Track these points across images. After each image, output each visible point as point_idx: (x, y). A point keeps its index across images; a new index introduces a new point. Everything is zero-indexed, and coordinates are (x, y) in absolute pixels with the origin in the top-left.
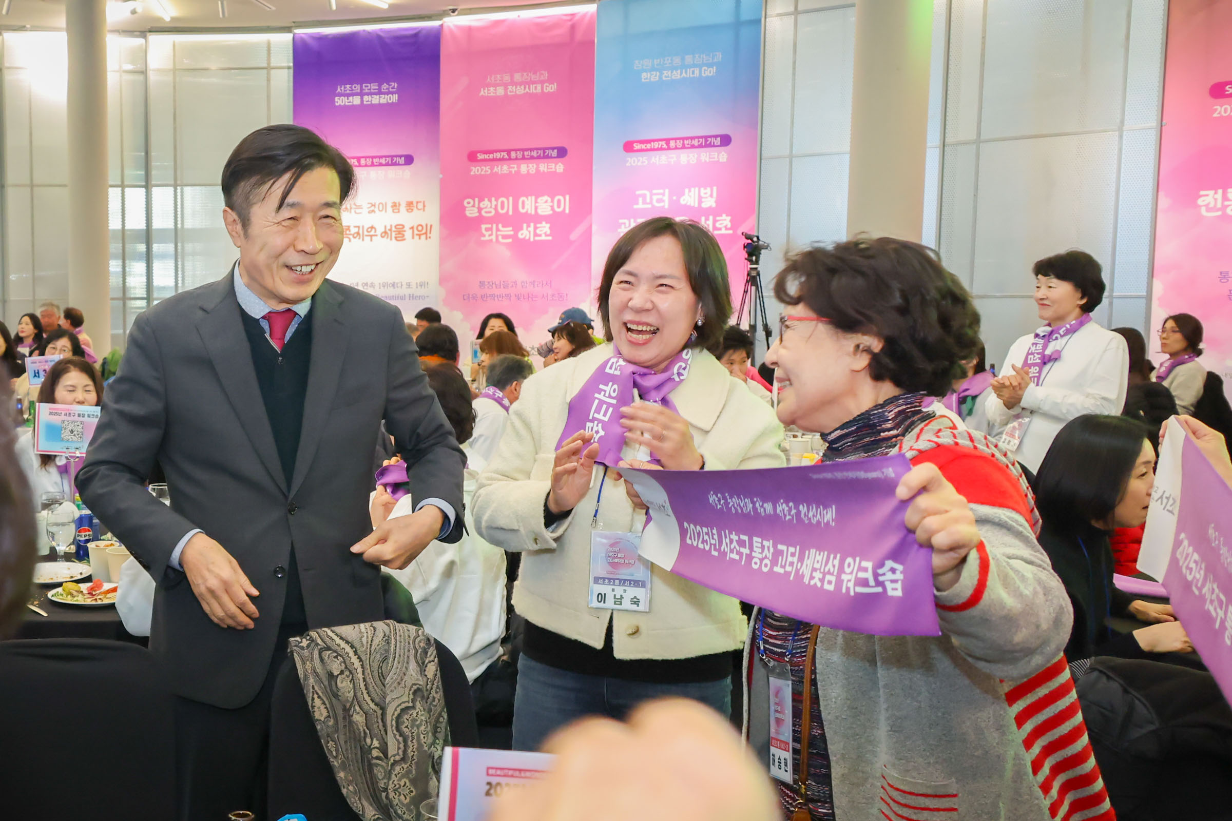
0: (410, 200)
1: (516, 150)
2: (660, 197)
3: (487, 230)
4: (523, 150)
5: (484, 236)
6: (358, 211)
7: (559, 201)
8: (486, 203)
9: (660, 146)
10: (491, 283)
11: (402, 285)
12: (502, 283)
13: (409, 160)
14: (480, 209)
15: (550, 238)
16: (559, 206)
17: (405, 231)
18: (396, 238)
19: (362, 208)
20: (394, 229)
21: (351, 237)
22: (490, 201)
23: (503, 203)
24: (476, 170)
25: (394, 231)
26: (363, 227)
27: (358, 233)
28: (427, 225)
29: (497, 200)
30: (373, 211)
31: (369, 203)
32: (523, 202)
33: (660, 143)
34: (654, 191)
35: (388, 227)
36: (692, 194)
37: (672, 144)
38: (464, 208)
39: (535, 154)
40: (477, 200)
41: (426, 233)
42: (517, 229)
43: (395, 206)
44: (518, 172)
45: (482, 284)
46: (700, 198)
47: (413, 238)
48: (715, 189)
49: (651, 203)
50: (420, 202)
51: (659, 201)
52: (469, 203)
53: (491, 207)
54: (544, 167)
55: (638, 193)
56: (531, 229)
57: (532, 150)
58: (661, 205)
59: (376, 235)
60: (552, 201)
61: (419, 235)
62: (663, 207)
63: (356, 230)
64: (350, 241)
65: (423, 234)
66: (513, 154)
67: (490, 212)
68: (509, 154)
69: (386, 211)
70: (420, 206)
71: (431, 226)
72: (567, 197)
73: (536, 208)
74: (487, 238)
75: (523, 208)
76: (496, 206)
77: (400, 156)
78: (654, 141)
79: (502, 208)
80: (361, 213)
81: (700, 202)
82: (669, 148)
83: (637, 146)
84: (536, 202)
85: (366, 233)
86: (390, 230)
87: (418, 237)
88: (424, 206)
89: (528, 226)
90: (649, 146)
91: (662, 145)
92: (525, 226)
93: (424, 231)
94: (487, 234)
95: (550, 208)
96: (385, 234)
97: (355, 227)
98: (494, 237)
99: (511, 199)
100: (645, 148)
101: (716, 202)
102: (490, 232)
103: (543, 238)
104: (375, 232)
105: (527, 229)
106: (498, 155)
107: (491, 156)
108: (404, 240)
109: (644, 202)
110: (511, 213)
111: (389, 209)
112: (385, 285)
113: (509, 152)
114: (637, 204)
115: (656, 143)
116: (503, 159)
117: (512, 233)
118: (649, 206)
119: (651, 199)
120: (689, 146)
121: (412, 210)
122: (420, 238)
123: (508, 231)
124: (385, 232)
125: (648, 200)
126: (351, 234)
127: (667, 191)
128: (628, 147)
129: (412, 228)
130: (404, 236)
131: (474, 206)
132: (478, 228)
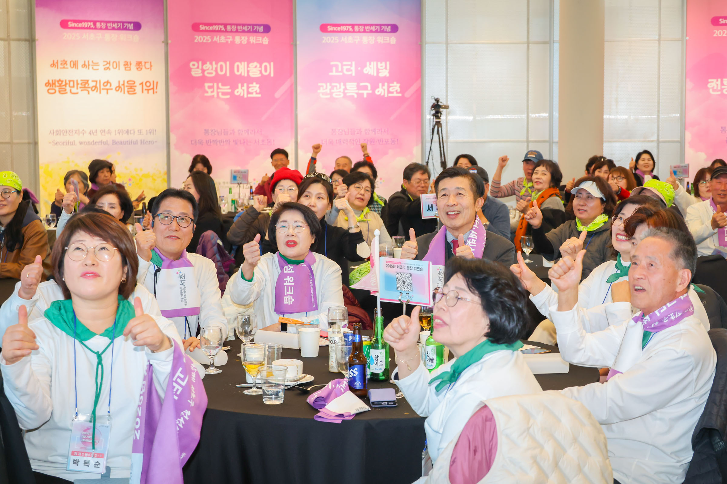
0: (139, 60)
1: (231, 25)
2: (349, 67)
3: (210, 87)
4: (237, 25)
5: (207, 92)
6: (95, 67)
7: (266, 67)
8: (208, 66)
9: (347, 30)
10: (214, 131)
11: (134, 132)
12: (223, 131)
13: (137, 26)
14: (203, 71)
15: (259, 96)
16: (266, 71)
17: (136, 86)
18: (128, 92)
19: (99, 65)
20: (126, 84)
21: (90, 90)
22: (211, 64)
23: (221, 66)
24: (199, 38)
25: (127, 86)
26: (100, 81)
27: (96, 87)
28: (153, 82)
29: (217, 64)
30: (108, 68)
31: (104, 61)
32: (238, 66)
33: (348, 27)
34: (344, 63)
35: (121, 83)
36: (372, 66)
37: (356, 28)
38: (190, 69)
39: (245, 28)
40: (200, 63)
41: (153, 88)
42: (234, 87)
43: (127, 65)
44: (233, 42)
45: (206, 131)
46: (378, 70)
47: (143, 92)
48: (388, 63)
49: (342, 71)
50: (148, 62)
51: (348, 70)
52: (194, 65)
53: (212, 69)
54: (253, 39)
55: (332, 63)
56: (245, 88)
57: (243, 25)
58: (349, 73)
59: (112, 89)
60: (261, 67)
61: (148, 90)
62: (351, 75)
63: (94, 84)
64: (89, 93)
65: (151, 89)
66: (229, 28)
67: (212, 73)
68: (225, 27)
69: (119, 69)
70: (148, 65)
71: (157, 83)
72: (272, 64)
73: (248, 71)
74: (209, 94)
75: (238, 71)
76: (216, 68)
77: (130, 23)
78: (343, 25)
79: (222, 70)
80: (98, 69)
81: (378, 72)
82: (354, 32)
83: (330, 28)
84: (248, 67)
85: (102, 87)
86: (123, 85)
87: (146, 91)
88: (151, 66)
89: (242, 86)
90: (339, 29)
91: (349, 29)
92: (240, 85)
93: (151, 87)
94: (210, 91)
95: (259, 72)
96: (119, 88)
97: (93, 81)
98: (215, 94)
99: (228, 63)
100: (336, 30)
101: (389, 73)
102: (212, 90)
103: (254, 95)
104: (111, 86)
105: (241, 88)
106: (216, 28)
107: (211, 28)
108: (135, 93)
109: (337, 71)
110: (228, 74)
111: (122, 67)
112: (120, 132)
113: (225, 25)
114: (332, 72)
115: (344, 27)
116: (220, 31)
117: (230, 91)
118: (341, 74)
119: (342, 69)
120: (368, 31)
121: (141, 69)
122: (148, 93)
123: (227, 89)
124: (119, 87)
125: (340, 69)
126: (89, 88)
127: (354, 63)
128: (324, 28)
129: (142, 84)
130: (135, 90)
131: (198, 67)
132: (202, 86)
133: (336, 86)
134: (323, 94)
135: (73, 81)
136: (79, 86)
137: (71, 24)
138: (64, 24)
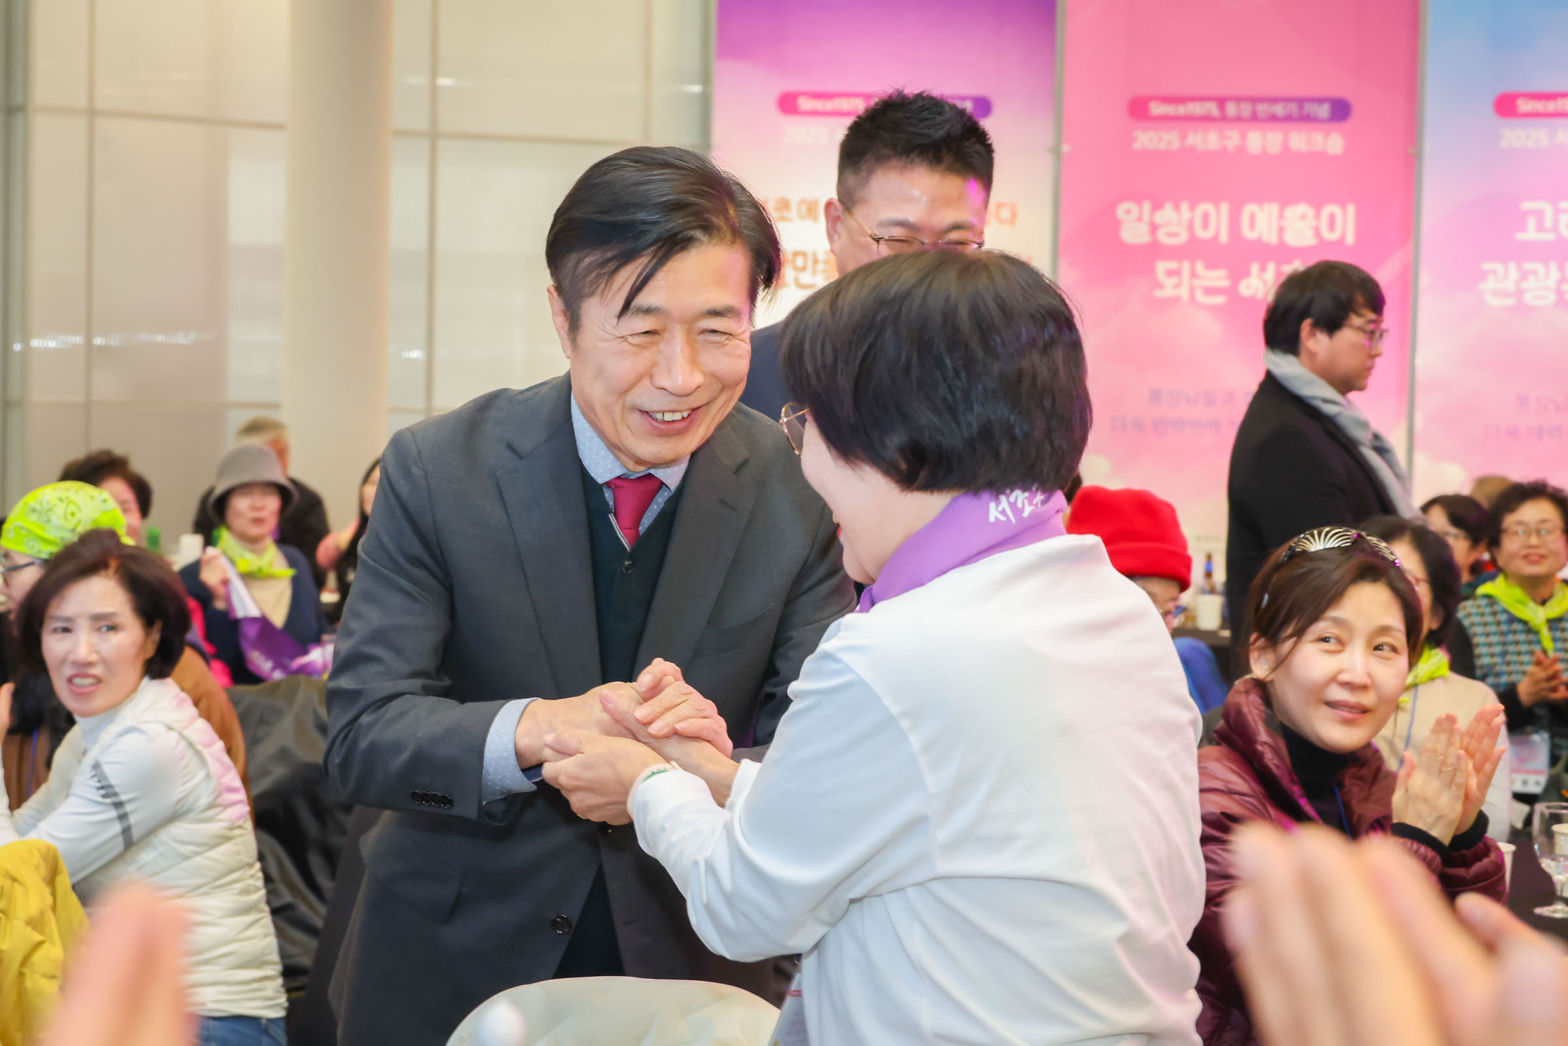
1: (1238, 100)
3: (1170, 273)
4: (1255, 100)
5: (1161, 286)
7: (1332, 218)
8: (1167, 214)
10: (1176, 394)
12: (1202, 393)
13: (981, 108)
14: (1154, 228)
16: (1332, 227)
22: (1177, 208)
23: (1206, 217)
24: (1146, 139)
29: (1193, 207)
32: (1252, 217)
34: (1562, 205)
38: (1116, 224)
39: (1279, 109)
40: (1147, 206)
42: (1241, 273)
44: (1241, 149)
45: (1156, 395)
49: (1555, 229)
50: (1004, 205)
52: (1128, 212)
53: (1179, 224)
54: (1300, 140)
55: (1527, 206)
57: (1273, 100)
60: (1318, 216)
66: (1231, 109)
67: (1177, 235)
68: (1222, 107)
70: (1005, 213)
72: (1351, 209)
73: (1281, 230)
74: (1168, 292)
75: (1252, 226)
76: (1191, 221)
78: (1562, 95)
79: (1205, 225)
83: (1524, 106)
84: (1281, 216)
88: (1014, 215)
89: (1263, 269)
90: (1551, 107)
92: (1255, 267)
94: (1169, 282)
95: (1310, 232)
98: (1184, 292)
99: (1225, 208)
100: (1544, 110)
102: (1174, 280)
105: (1259, 276)
106: (1197, 109)
107: (1181, 110)
109: (1540, 228)
110: (1224, 238)
113: (1221, 102)
114: (1523, 229)
115: (1563, 100)
116: (1206, 119)
117: (1226, 283)
118: (1550, 237)
119: (1556, 222)
123: (1218, 278)
125: (1549, 222)
128: (1506, 106)
131: (1139, 219)
132: (1150, 271)
133: (1535, 272)
134: (1497, 293)
135: (804, 254)
136: (821, 266)
137: (805, 104)
138: (788, 104)
